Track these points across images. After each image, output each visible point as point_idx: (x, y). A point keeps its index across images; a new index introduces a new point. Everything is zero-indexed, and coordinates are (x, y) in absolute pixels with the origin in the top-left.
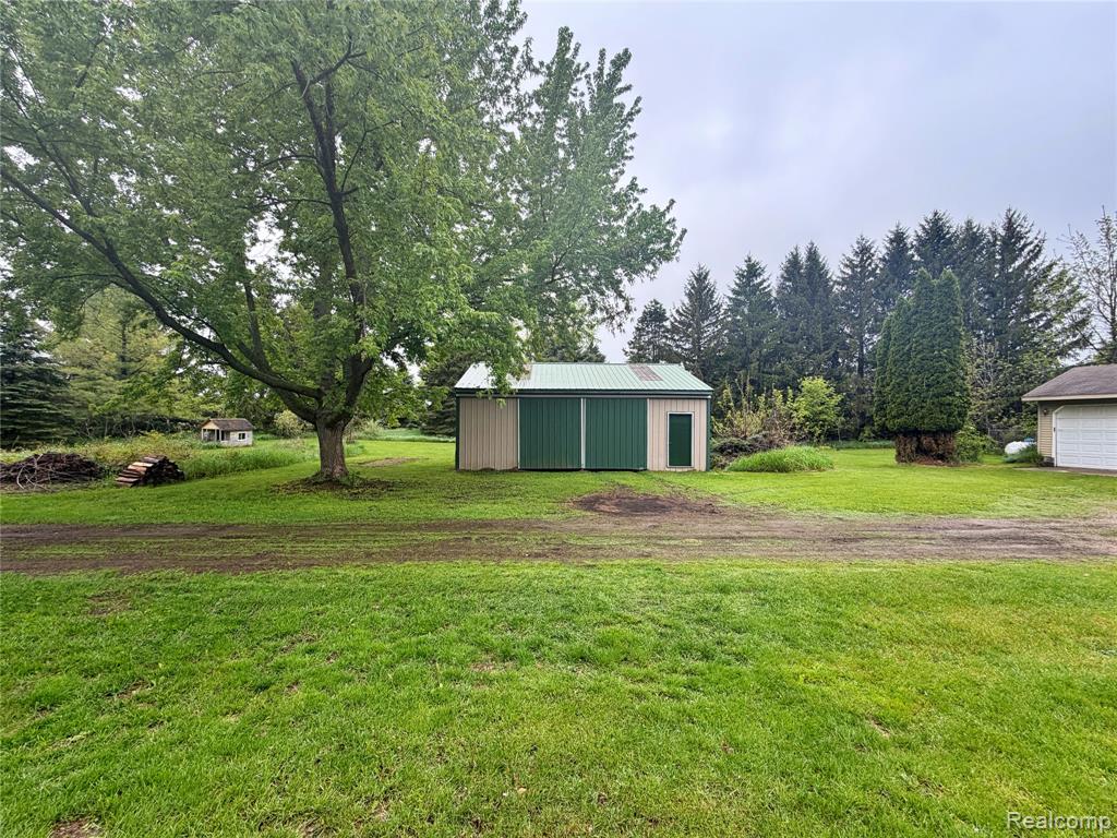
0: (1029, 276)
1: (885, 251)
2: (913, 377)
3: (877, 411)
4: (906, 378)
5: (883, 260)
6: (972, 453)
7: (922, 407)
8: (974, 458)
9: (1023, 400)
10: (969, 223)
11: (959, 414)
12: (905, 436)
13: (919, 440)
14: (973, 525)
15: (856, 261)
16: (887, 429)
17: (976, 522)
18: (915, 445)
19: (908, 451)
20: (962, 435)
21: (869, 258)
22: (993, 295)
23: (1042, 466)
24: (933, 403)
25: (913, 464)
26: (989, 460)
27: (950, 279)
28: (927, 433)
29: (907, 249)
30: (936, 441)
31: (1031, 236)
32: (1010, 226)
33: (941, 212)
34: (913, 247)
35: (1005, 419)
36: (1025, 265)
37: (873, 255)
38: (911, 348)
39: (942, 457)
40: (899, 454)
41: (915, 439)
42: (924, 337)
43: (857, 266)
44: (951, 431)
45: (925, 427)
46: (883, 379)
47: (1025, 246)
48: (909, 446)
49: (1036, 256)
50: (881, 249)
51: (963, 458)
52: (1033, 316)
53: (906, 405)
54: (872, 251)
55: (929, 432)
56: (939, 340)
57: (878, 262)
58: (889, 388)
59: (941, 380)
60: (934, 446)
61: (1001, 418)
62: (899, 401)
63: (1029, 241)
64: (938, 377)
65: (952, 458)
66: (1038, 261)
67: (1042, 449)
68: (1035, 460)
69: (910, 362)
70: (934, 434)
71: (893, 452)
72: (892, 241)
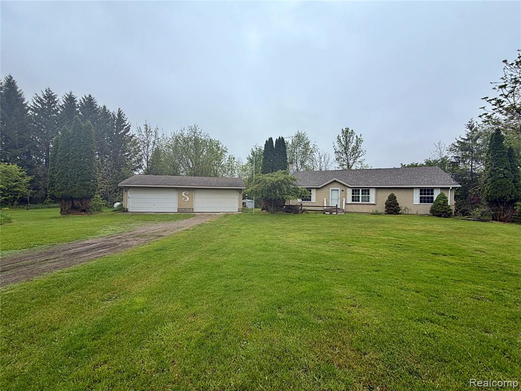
0: (126, 138)
1: (63, 103)
2: (70, 170)
3: (49, 187)
4: (67, 170)
5: (62, 107)
6: (99, 208)
7: (75, 186)
8: (99, 211)
9: (119, 185)
10: (105, 107)
11: (93, 190)
12: (65, 200)
13: (73, 202)
14: (85, 244)
15: (45, 101)
16: (55, 196)
17: (87, 242)
18: (71, 205)
19: (67, 208)
20: (94, 200)
21: (53, 103)
22: (113, 141)
23: (124, 212)
24: (80, 184)
25: (70, 215)
26: (107, 211)
27: (90, 126)
28: (77, 199)
29: (76, 107)
30: (81, 203)
31: (127, 122)
32: (119, 114)
33: (93, 97)
34: (78, 107)
35: (115, 193)
36: (124, 133)
37: (56, 102)
38: (69, 155)
39: (84, 211)
40: (62, 210)
41: (71, 202)
42: (76, 151)
43: (45, 104)
44: (89, 198)
45: (76, 196)
46: (53, 169)
47: (125, 125)
48: (67, 206)
49: (128, 131)
50: (61, 101)
51: (94, 211)
52: (127, 154)
53: (67, 184)
54: (56, 100)
55: (78, 198)
56: (84, 153)
57: (59, 107)
58: (56, 174)
59: (84, 173)
60: (81, 205)
61: (114, 193)
62: (62, 182)
63: (126, 124)
64: (83, 171)
65: (89, 211)
66: (128, 133)
67: (124, 206)
68: (123, 210)
69: (69, 162)
70: (81, 200)
71: (59, 209)
72: (67, 99)
